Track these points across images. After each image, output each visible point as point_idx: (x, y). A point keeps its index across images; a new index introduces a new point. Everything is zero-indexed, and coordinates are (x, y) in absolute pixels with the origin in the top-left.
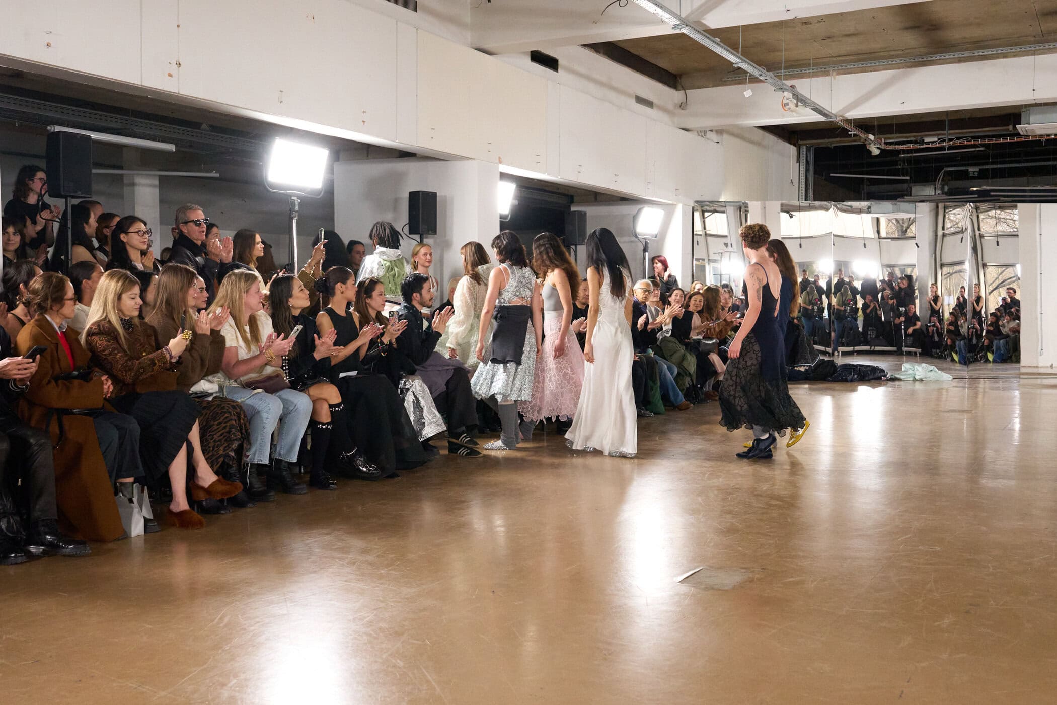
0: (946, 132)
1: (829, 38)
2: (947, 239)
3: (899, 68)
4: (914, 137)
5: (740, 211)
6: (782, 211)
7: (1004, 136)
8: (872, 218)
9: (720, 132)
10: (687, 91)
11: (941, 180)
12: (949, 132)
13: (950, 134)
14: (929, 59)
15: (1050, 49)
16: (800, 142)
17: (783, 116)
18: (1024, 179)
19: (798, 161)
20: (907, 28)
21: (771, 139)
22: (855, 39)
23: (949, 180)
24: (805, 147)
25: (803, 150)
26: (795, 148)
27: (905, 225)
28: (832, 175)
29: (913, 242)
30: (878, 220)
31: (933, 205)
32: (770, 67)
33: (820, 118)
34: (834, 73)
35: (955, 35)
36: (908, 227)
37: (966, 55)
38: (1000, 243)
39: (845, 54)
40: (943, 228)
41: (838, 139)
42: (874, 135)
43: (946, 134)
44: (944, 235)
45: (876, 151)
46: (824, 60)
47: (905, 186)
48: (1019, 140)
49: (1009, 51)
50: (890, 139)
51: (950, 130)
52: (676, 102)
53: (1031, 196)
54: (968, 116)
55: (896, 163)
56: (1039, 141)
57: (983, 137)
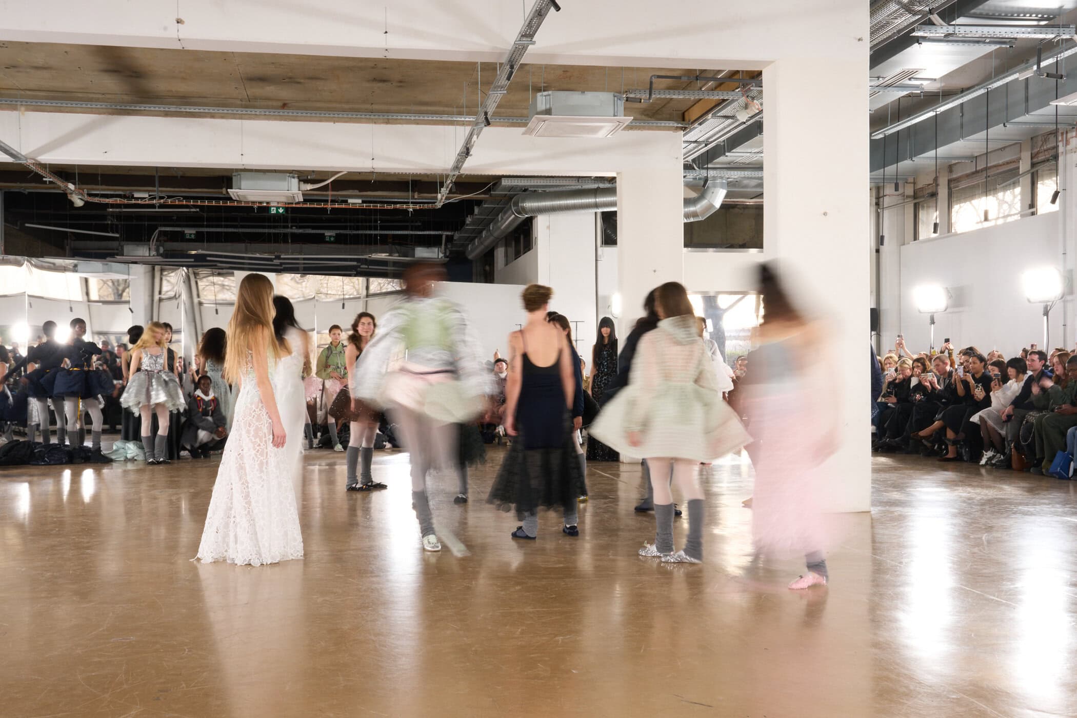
0: (156, 189)
1: (14, 67)
2: (163, 304)
3: (100, 114)
4: (123, 190)
7: (218, 199)
8: (81, 278)
11: (155, 240)
12: (160, 189)
13: (162, 192)
14: (133, 108)
15: (256, 114)
18: (241, 246)
20: (106, 71)
22: (45, 74)
23: (165, 241)
27: (121, 288)
28: (27, 225)
29: (126, 306)
30: (86, 280)
31: (148, 267)
34: (23, 108)
35: (161, 86)
36: (123, 291)
37: (173, 110)
38: (219, 311)
39: (35, 87)
40: (160, 293)
41: (33, 185)
42: (74, 184)
43: (158, 191)
44: (160, 300)
45: (79, 203)
46: (9, 92)
47: (115, 244)
48: (232, 204)
49: (216, 111)
50: (94, 190)
51: (160, 186)
53: (250, 264)
54: (180, 174)
55: (104, 217)
56: (252, 208)
57: (195, 198)
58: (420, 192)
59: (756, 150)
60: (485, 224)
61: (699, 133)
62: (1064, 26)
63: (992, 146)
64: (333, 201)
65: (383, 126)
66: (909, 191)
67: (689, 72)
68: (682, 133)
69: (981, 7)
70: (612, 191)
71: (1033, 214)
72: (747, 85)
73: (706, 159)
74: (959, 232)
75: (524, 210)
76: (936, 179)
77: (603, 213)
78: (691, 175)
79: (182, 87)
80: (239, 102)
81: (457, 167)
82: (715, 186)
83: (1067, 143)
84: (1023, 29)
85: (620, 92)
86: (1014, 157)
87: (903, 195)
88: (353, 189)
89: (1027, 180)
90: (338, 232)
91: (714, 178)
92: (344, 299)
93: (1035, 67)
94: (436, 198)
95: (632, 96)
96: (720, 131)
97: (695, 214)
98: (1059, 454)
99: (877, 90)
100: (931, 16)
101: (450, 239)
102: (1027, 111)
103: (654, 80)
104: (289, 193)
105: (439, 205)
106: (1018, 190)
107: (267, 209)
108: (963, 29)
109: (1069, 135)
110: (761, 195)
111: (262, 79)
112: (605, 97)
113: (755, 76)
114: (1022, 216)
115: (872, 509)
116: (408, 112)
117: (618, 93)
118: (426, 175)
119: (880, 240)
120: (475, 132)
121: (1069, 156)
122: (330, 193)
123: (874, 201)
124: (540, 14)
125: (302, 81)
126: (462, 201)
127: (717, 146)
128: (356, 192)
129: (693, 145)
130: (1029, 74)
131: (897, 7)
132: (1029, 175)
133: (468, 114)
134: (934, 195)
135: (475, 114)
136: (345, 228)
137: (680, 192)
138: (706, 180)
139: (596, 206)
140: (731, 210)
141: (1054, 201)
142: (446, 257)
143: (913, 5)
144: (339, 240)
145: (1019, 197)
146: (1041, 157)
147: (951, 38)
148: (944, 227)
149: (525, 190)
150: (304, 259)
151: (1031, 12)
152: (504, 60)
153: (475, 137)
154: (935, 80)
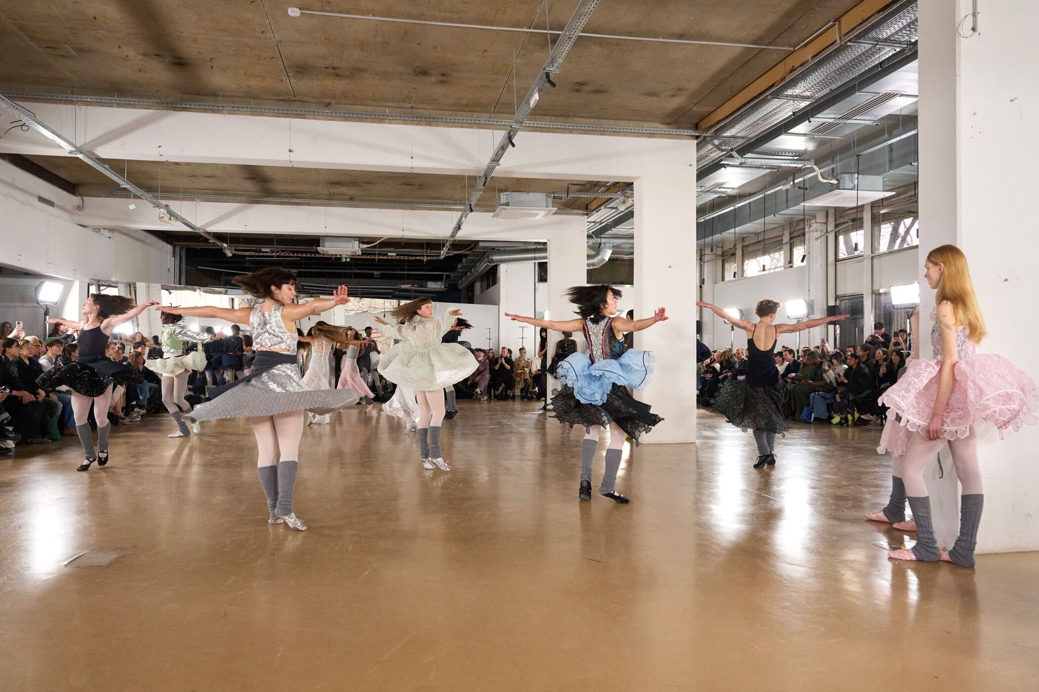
0: (274, 246)
1: (194, 176)
3: (242, 203)
4: (255, 247)
5: (130, 287)
6: (163, 288)
7: (311, 253)
8: (229, 297)
9: (112, 230)
10: (84, 198)
13: (278, 248)
14: (262, 200)
15: (334, 204)
16: (175, 243)
17: (161, 225)
18: (325, 280)
19: (174, 255)
20: (247, 178)
21: (153, 239)
22: (212, 180)
24: (179, 247)
25: (178, 249)
26: (171, 247)
27: (252, 304)
28: (199, 267)
30: (233, 299)
32: (149, 189)
33: (188, 229)
34: (198, 200)
35: (278, 187)
37: (285, 201)
39: (205, 188)
41: (203, 244)
42: (227, 243)
43: (276, 247)
45: (229, 254)
46: (191, 191)
48: (319, 256)
49: (311, 202)
50: (238, 247)
51: (277, 245)
52: (75, 204)
54: (289, 238)
55: (244, 263)
56: (331, 258)
57: (298, 252)
58: (431, 250)
59: (630, 227)
60: (469, 269)
61: (595, 217)
62: (808, 160)
63: (767, 227)
64: (379, 255)
65: (409, 211)
66: (719, 252)
67: (590, 183)
68: (586, 217)
69: (760, 148)
70: (545, 250)
71: (791, 267)
72: (625, 190)
73: (600, 232)
74: (748, 277)
75: (492, 261)
76: (735, 245)
77: (539, 263)
78: (591, 241)
79: (292, 188)
80: (324, 196)
81: (453, 236)
82: (605, 248)
83: (810, 226)
84: (785, 161)
85: (550, 193)
86: (780, 233)
87: (716, 254)
88: (391, 247)
89: (787, 247)
90: (381, 272)
91: (605, 243)
92: (385, 312)
93: (792, 183)
94: (440, 253)
95: (557, 195)
96: (608, 216)
97: (593, 264)
98: (806, 409)
99: (700, 194)
100: (732, 153)
101: (448, 277)
102: (787, 208)
103: (570, 186)
104: (353, 250)
105: (442, 257)
106: (782, 252)
107: (340, 259)
108: (750, 160)
109: (811, 222)
110: (632, 253)
111: (338, 183)
112: (541, 196)
113: (630, 185)
114: (785, 268)
115: (696, 441)
116: (424, 203)
117: (548, 193)
118: (435, 240)
119: (702, 281)
120: (464, 215)
121: (811, 234)
122: (377, 249)
123: (699, 257)
124: (503, 148)
125: (362, 184)
126: (456, 254)
127: (607, 224)
128: (393, 249)
129: (592, 224)
130: (788, 186)
131: (712, 147)
132: (788, 245)
133: (460, 204)
134: (734, 254)
135: (464, 204)
136: (386, 270)
137: (585, 251)
138: (600, 244)
139: (535, 259)
140: (615, 262)
141: (803, 261)
142: (446, 287)
143: (721, 146)
144: (382, 277)
145: (783, 256)
146: (795, 234)
147: (744, 165)
148: (740, 274)
149: (493, 249)
150: (362, 288)
151: (789, 151)
152: (482, 174)
153: (464, 218)
154: (734, 189)
